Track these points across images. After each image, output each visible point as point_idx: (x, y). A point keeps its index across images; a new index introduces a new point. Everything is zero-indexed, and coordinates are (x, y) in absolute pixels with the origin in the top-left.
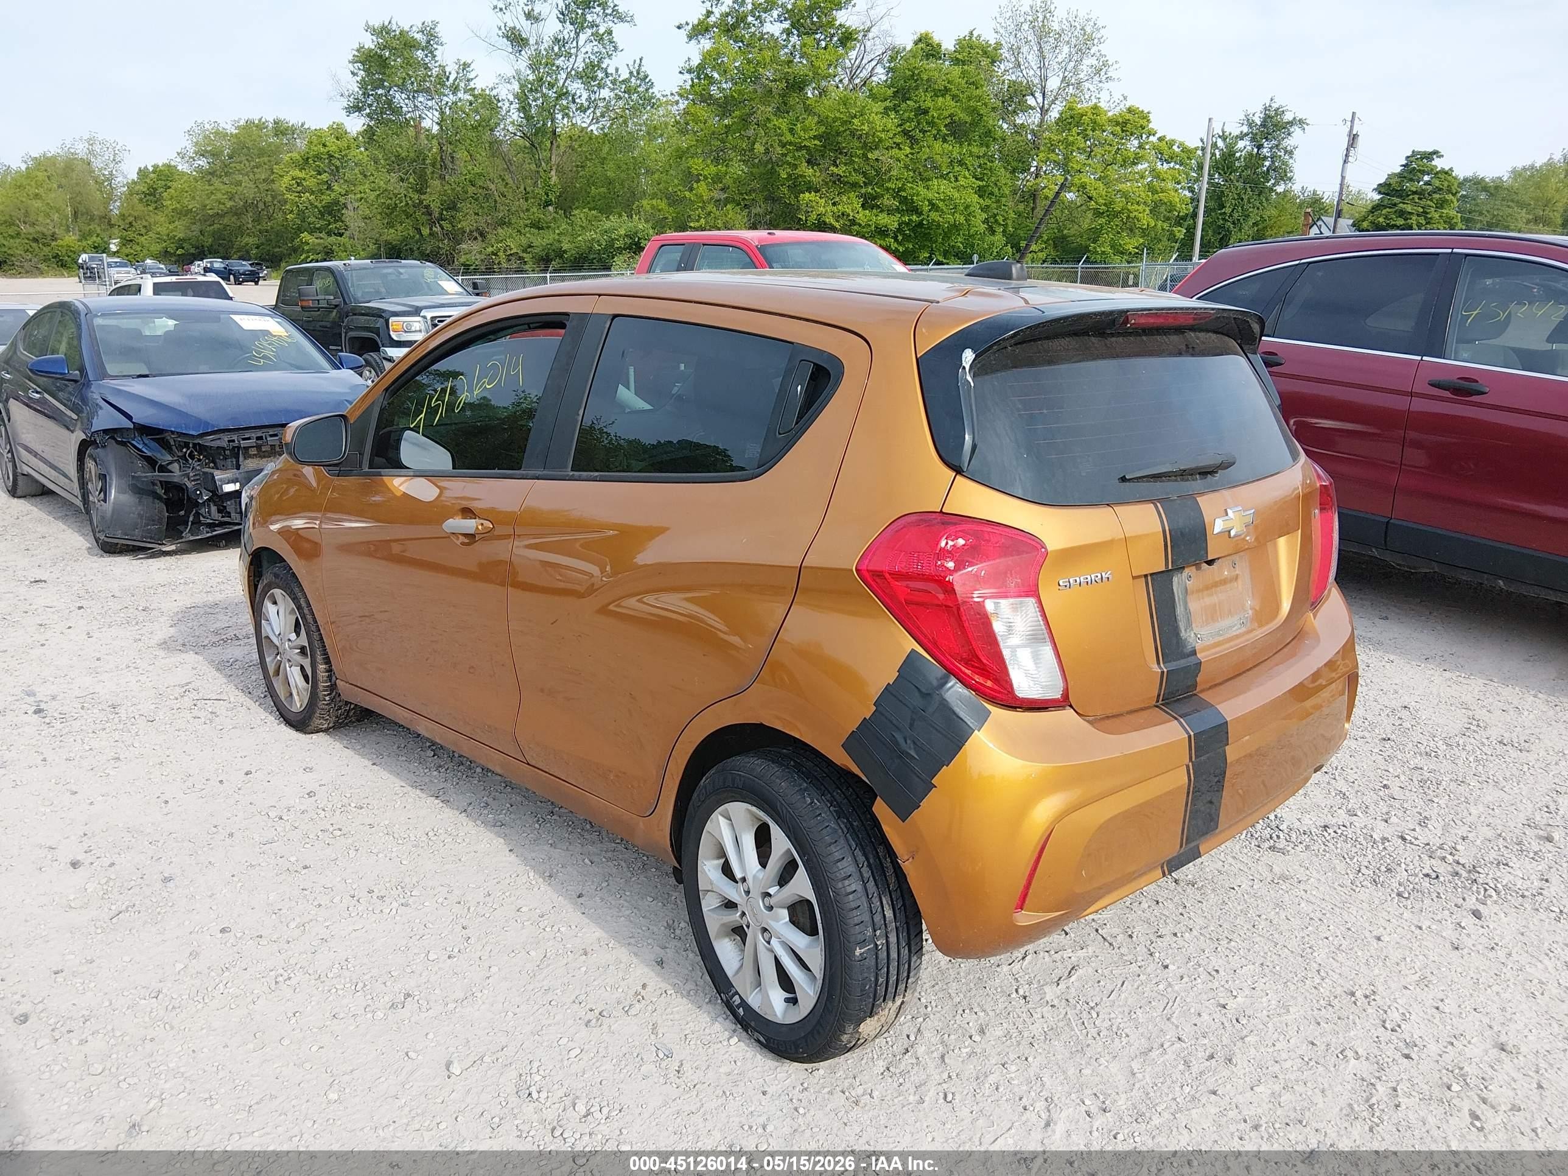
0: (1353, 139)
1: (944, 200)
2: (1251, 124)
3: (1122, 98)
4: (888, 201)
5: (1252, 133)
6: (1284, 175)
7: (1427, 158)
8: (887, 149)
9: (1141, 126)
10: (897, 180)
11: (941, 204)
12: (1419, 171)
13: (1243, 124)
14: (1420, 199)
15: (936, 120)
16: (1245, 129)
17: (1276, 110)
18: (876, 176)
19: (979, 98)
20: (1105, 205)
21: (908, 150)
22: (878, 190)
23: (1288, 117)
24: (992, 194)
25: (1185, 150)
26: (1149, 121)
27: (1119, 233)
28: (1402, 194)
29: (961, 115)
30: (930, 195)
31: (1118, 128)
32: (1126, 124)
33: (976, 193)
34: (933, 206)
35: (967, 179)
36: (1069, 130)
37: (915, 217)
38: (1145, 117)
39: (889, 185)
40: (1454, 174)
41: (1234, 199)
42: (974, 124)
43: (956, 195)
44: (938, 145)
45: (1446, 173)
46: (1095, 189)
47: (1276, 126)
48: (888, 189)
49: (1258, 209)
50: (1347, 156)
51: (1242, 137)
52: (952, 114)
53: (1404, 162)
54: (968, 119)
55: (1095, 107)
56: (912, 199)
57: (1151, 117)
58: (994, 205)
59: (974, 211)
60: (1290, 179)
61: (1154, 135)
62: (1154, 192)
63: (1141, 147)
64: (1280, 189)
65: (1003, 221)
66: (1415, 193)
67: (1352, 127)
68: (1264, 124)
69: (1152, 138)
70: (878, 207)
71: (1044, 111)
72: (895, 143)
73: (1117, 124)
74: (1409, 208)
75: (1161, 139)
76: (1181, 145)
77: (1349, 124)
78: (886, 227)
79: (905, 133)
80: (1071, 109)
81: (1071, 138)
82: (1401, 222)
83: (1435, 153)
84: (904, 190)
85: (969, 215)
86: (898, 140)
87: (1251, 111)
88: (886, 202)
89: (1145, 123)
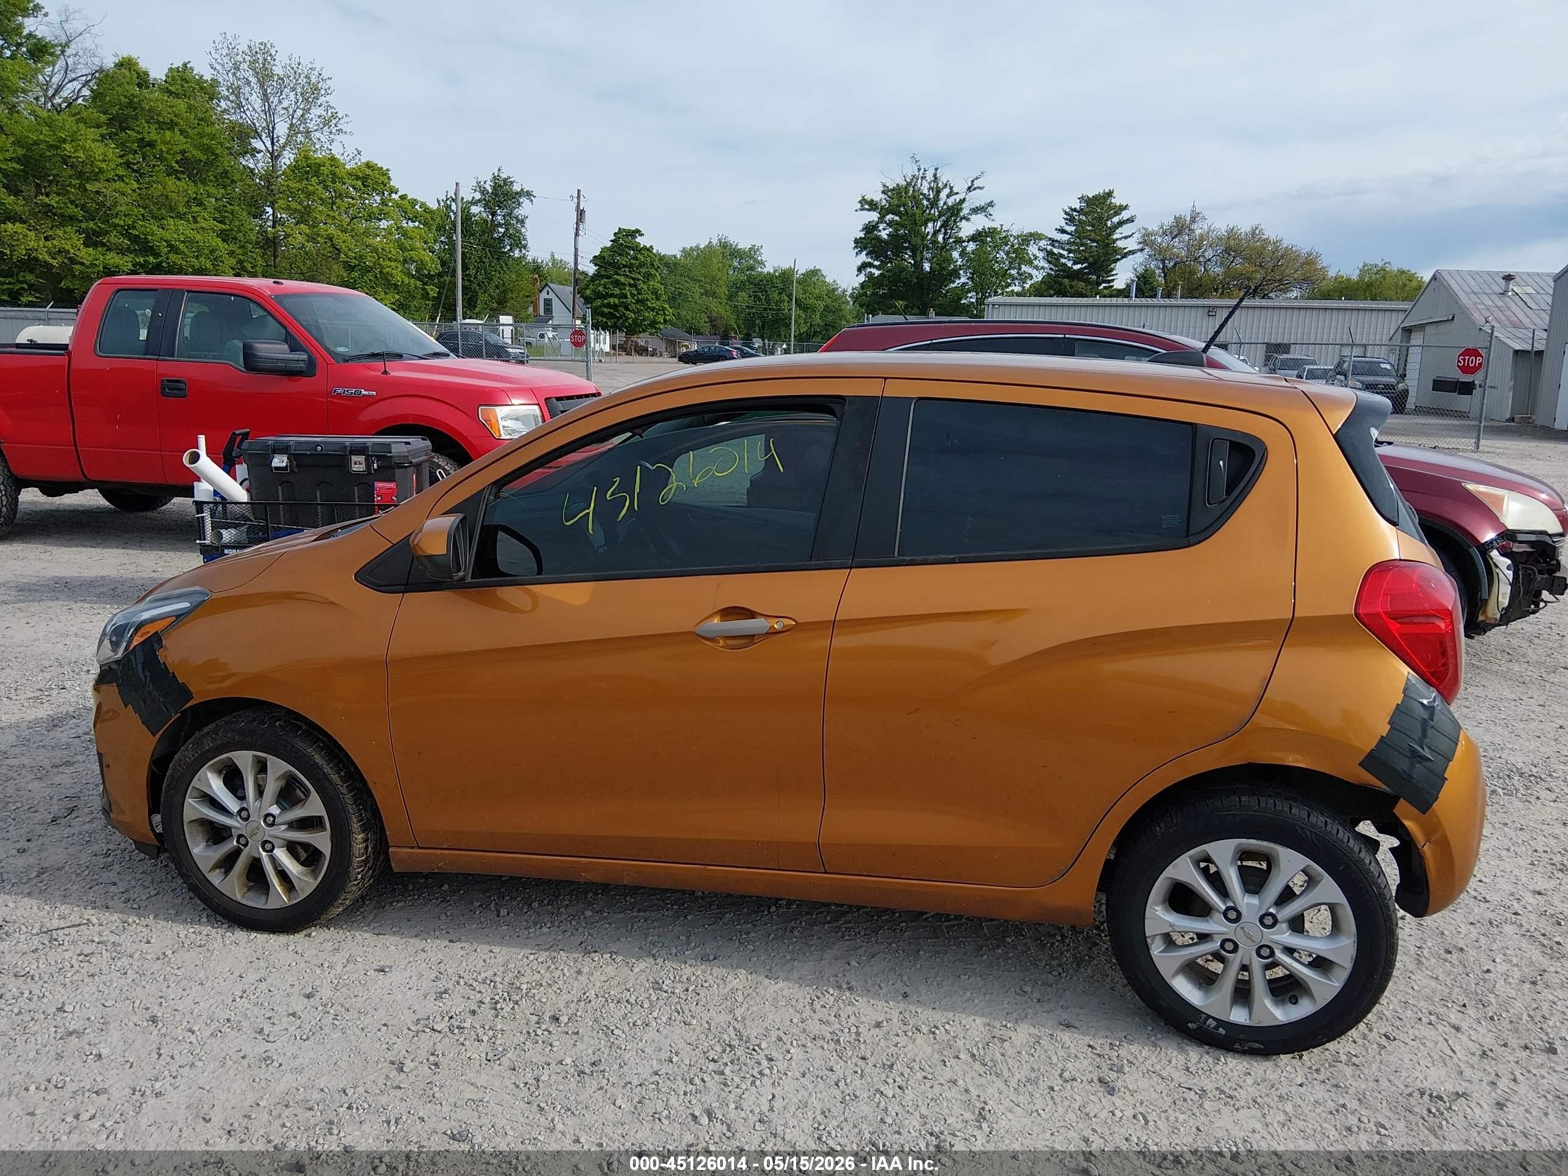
0: (581, 214)
1: (183, 242)
2: (483, 192)
3: (356, 153)
4: (114, 238)
5: (485, 200)
6: (518, 242)
7: (631, 235)
8: (108, 180)
9: (383, 183)
10: (125, 216)
11: (181, 246)
12: (626, 246)
13: (475, 191)
14: (630, 272)
15: (165, 155)
16: (478, 196)
17: (505, 180)
18: (100, 211)
19: (213, 137)
20: (355, 258)
21: (135, 185)
22: (103, 226)
23: (516, 188)
24: (235, 238)
25: (427, 210)
26: (389, 178)
27: (372, 287)
28: (617, 267)
29: (194, 152)
30: (167, 235)
31: (359, 183)
32: (367, 179)
33: (218, 236)
34: (173, 248)
35: (207, 221)
36: (307, 179)
37: (151, 258)
38: (385, 174)
39: (117, 221)
40: (654, 251)
41: (476, 261)
42: (209, 164)
43: (198, 237)
44: (171, 182)
45: (648, 250)
46: (344, 242)
47: (506, 195)
48: (115, 226)
49: (500, 273)
50: (577, 229)
51: (474, 202)
52: (184, 150)
53: (613, 238)
54: (203, 158)
55: (333, 159)
56: (146, 238)
57: (391, 174)
58: (240, 251)
59: (221, 256)
60: (525, 247)
61: (396, 193)
62: (402, 248)
63: (384, 203)
64: (517, 254)
65: (252, 268)
66: (625, 266)
67: (578, 203)
68: (495, 193)
69: (394, 196)
70: (103, 245)
71: (275, 157)
72: (117, 175)
73: (358, 178)
74: (622, 279)
75: (403, 197)
76: (423, 205)
77: (575, 200)
78: (117, 267)
79: (128, 165)
80: (307, 158)
81: (311, 188)
82: (617, 291)
83: (638, 231)
84: (134, 228)
85: (215, 259)
86: (121, 172)
87: (482, 179)
88: (113, 239)
89: (386, 181)
